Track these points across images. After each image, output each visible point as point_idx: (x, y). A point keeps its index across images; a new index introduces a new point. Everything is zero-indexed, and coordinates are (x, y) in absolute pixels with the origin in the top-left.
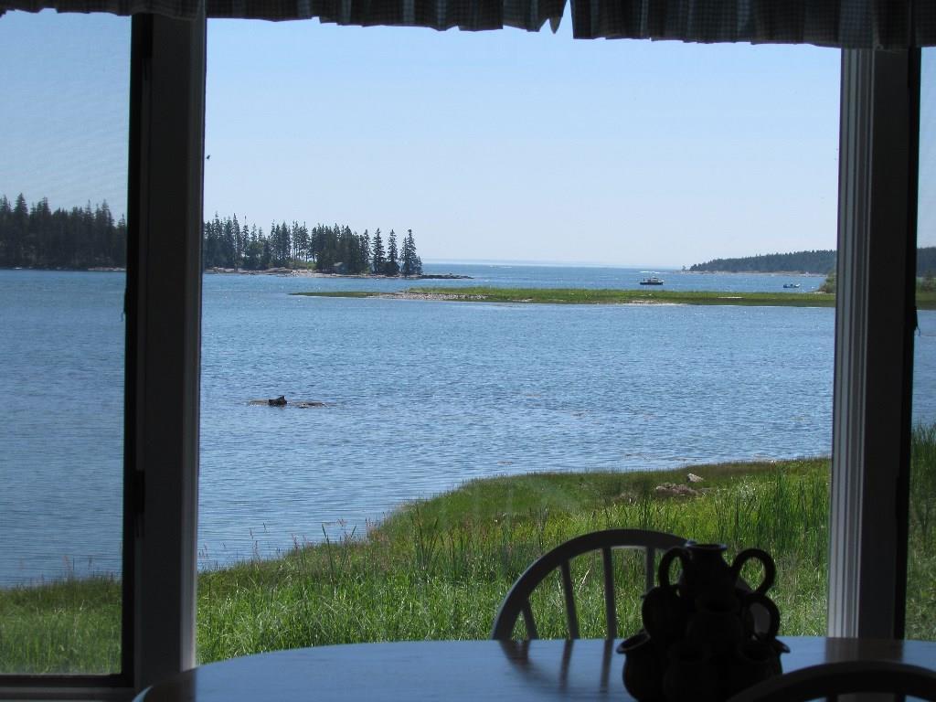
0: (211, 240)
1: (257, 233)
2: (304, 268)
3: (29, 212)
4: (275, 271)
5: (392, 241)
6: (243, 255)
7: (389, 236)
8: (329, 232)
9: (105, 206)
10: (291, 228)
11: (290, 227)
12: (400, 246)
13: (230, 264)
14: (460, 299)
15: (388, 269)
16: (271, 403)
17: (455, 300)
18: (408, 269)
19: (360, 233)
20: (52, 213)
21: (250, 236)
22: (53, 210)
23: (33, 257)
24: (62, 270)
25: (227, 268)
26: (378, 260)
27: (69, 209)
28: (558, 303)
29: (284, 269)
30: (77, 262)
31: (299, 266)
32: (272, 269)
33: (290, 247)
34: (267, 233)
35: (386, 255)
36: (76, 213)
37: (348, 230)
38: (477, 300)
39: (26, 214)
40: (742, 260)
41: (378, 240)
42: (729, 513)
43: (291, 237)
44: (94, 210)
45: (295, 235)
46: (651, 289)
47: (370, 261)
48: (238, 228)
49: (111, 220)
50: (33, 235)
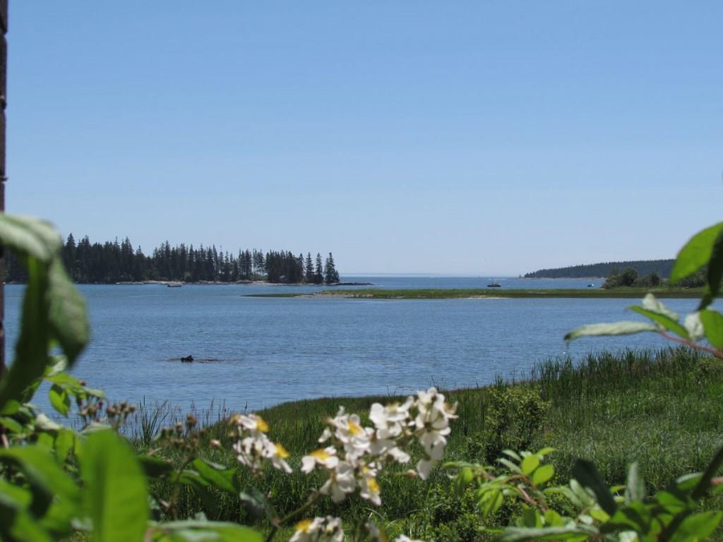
0: (198, 262)
1: (229, 257)
2: (260, 280)
3: (77, 246)
4: (242, 283)
5: (319, 260)
6: (220, 272)
7: (316, 257)
8: (278, 255)
9: (127, 240)
10: (252, 254)
11: (252, 252)
12: (324, 264)
13: (211, 278)
14: (355, 297)
15: (316, 279)
16: (183, 360)
17: (352, 298)
18: (329, 279)
19: (297, 256)
20: (92, 245)
21: (224, 259)
22: (92, 243)
23: (80, 276)
24: (99, 284)
25: (208, 280)
26: (309, 273)
27: (103, 243)
28: (421, 298)
29: (247, 281)
30: (109, 279)
31: (257, 278)
32: (240, 281)
33: (251, 266)
34: (236, 257)
35: (315, 270)
36: (108, 245)
37: (290, 254)
38: (366, 298)
39: (74, 247)
40: (559, 270)
41: (309, 260)
43: (252, 259)
44: (120, 244)
45: (255, 258)
46: (494, 289)
47: (304, 275)
48: (216, 254)
49: (131, 250)
50: (78, 261)
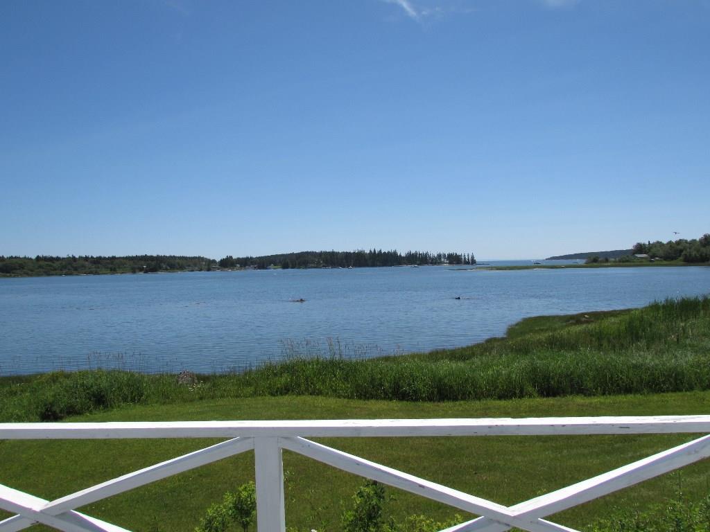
0: (422, 257)
2: (446, 264)
3: (377, 253)
4: (438, 265)
5: (468, 256)
6: (430, 261)
8: (451, 254)
9: (395, 250)
15: (467, 263)
18: (472, 263)
19: (460, 254)
21: (432, 256)
22: (383, 252)
25: (426, 264)
29: (441, 264)
30: (389, 265)
33: (442, 259)
34: (436, 255)
35: (467, 260)
36: (388, 252)
37: (456, 254)
41: (464, 256)
42: (587, 329)
43: (442, 256)
44: (393, 252)
46: (537, 265)
47: (463, 261)
49: (397, 254)
50: (378, 258)
